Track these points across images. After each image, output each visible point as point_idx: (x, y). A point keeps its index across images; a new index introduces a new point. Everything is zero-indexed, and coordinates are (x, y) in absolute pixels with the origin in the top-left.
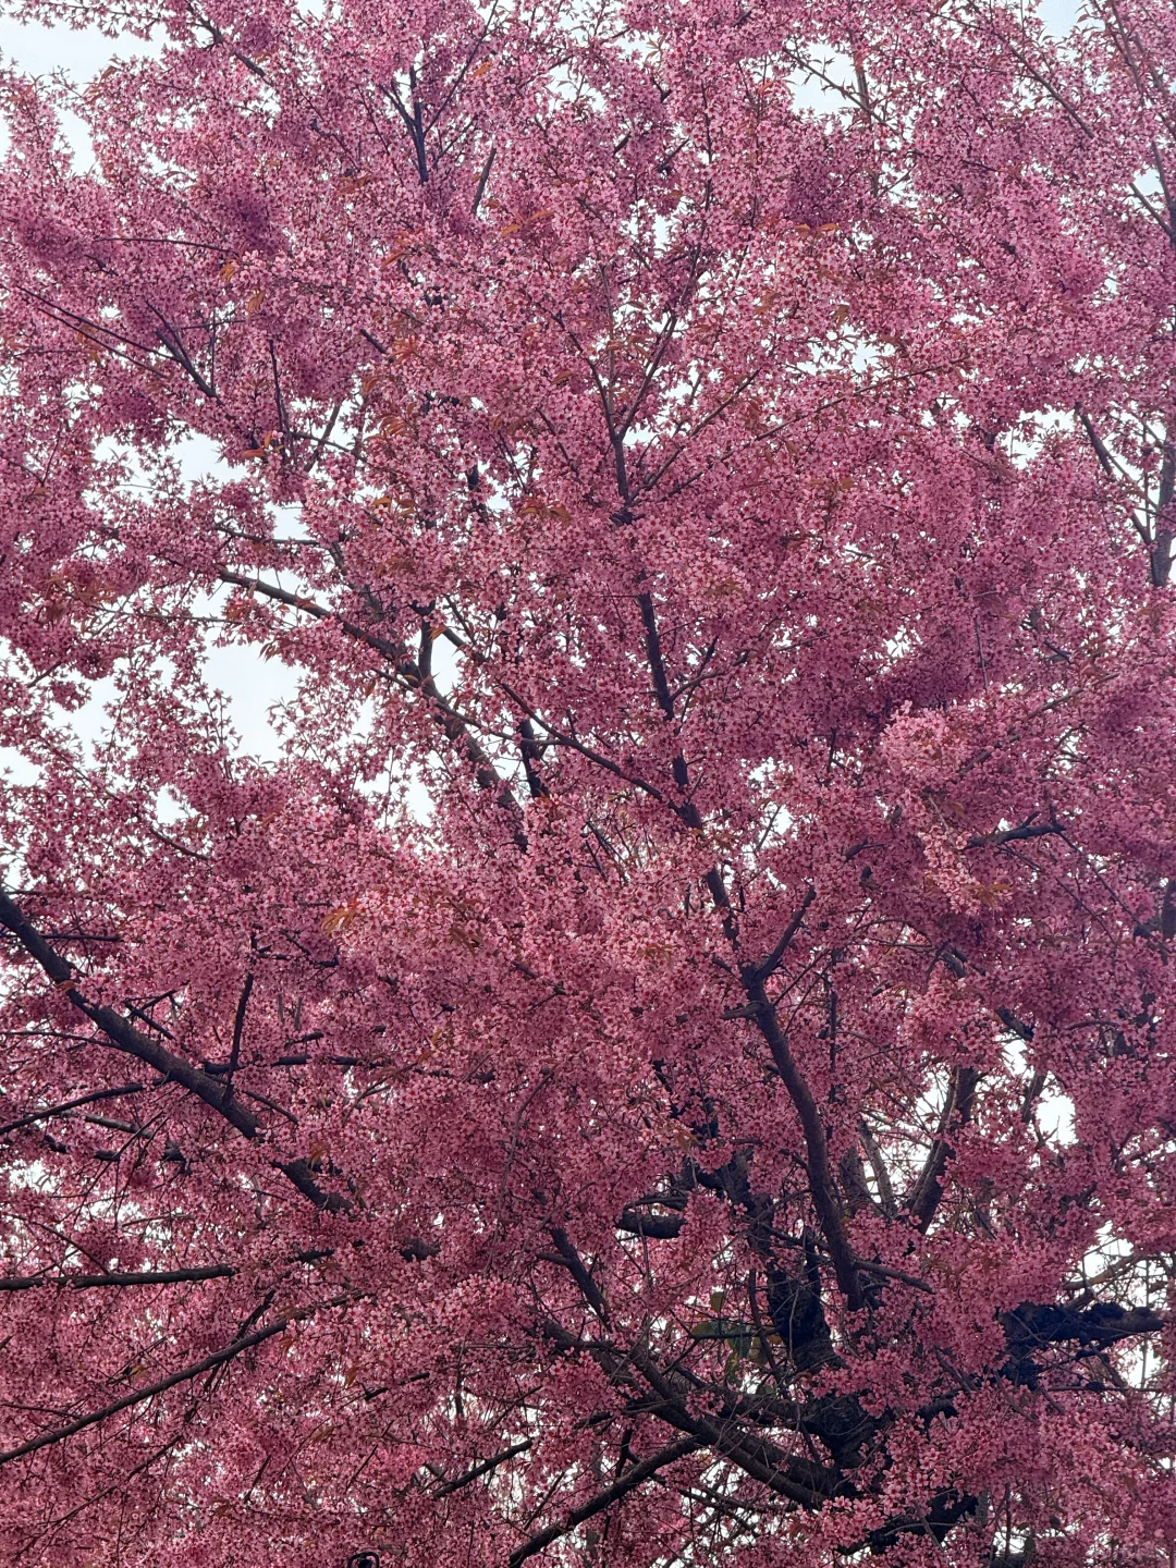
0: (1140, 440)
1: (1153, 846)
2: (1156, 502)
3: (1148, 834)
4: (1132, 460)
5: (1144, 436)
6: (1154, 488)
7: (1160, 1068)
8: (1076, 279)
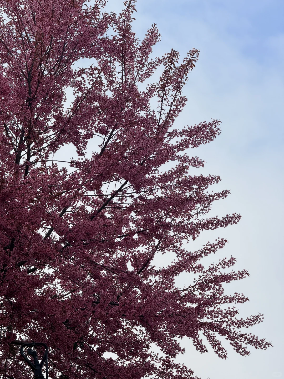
0: (16, 128)
1: (11, 230)
2: (19, 142)
3: (9, 227)
4: (14, 132)
5: (17, 127)
6: (18, 139)
7: (6, 283)
8: (5, 91)
